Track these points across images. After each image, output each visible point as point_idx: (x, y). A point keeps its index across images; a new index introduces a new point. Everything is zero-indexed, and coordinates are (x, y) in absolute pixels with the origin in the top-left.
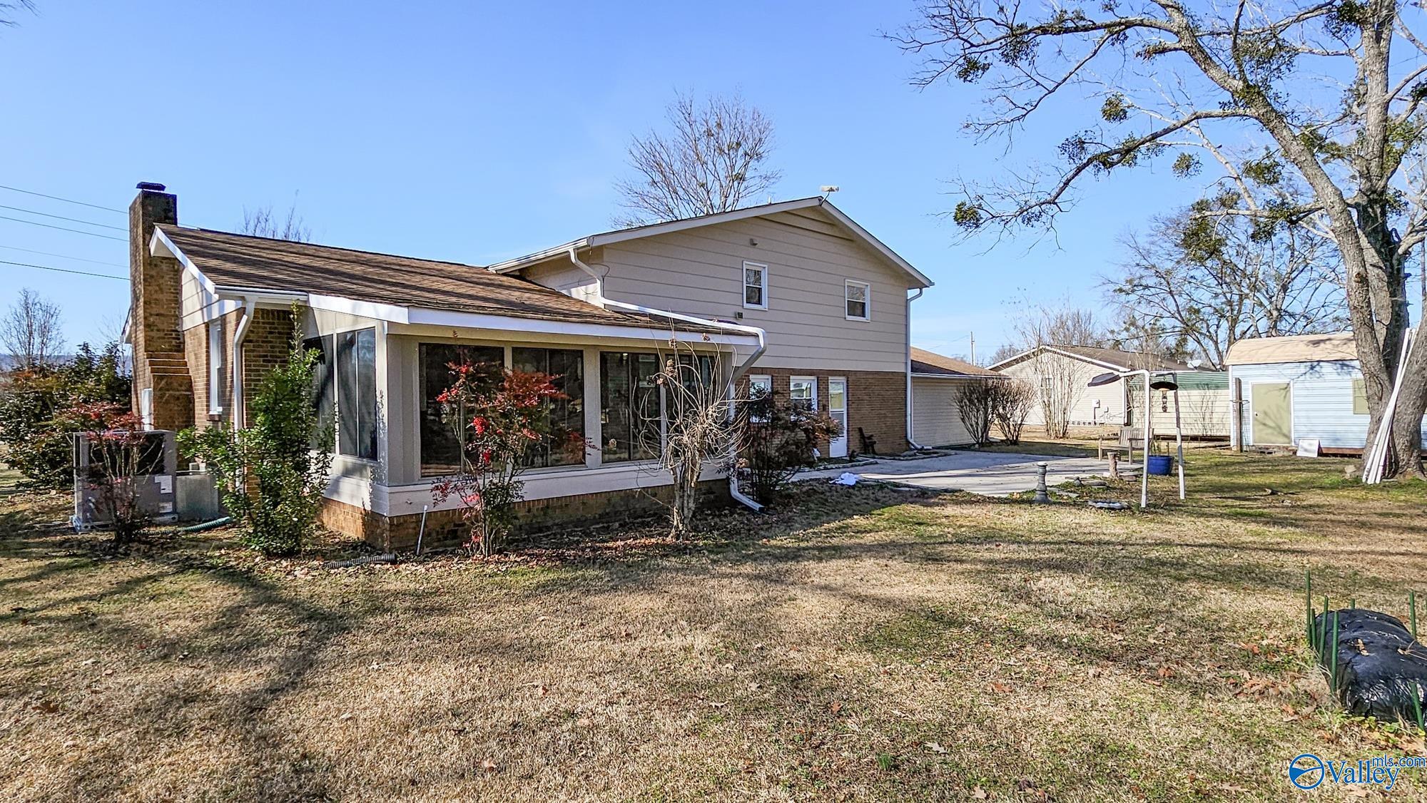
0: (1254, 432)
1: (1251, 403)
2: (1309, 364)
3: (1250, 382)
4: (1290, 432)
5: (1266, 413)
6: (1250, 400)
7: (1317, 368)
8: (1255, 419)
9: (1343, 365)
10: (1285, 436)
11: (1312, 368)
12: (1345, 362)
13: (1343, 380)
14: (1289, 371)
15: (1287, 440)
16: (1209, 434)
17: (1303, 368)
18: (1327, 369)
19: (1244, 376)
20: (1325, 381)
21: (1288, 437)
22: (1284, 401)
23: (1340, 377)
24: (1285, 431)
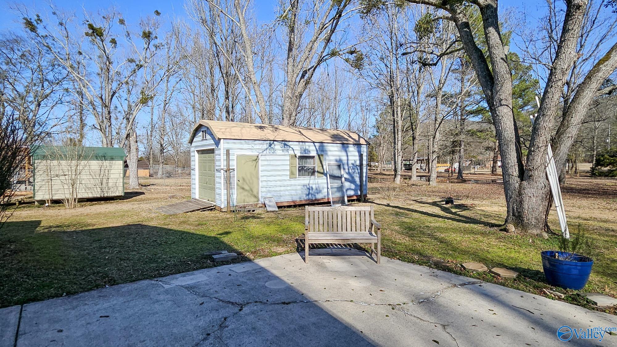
0: (237, 194)
1: (235, 171)
2: (268, 142)
3: (236, 153)
4: (258, 193)
5: (244, 179)
6: (235, 167)
7: (273, 146)
8: (238, 185)
9: (285, 144)
10: (255, 197)
11: (270, 145)
12: (286, 143)
13: (285, 155)
14: (257, 147)
15: (256, 200)
16: (106, 195)
17: (265, 145)
18: (278, 146)
19: (232, 149)
20: (277, 155)
21: (256, 197)
22: (255, 170)
23: (283, 153)
24: (255, 193)
